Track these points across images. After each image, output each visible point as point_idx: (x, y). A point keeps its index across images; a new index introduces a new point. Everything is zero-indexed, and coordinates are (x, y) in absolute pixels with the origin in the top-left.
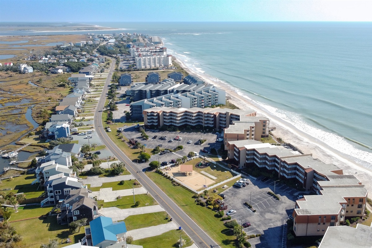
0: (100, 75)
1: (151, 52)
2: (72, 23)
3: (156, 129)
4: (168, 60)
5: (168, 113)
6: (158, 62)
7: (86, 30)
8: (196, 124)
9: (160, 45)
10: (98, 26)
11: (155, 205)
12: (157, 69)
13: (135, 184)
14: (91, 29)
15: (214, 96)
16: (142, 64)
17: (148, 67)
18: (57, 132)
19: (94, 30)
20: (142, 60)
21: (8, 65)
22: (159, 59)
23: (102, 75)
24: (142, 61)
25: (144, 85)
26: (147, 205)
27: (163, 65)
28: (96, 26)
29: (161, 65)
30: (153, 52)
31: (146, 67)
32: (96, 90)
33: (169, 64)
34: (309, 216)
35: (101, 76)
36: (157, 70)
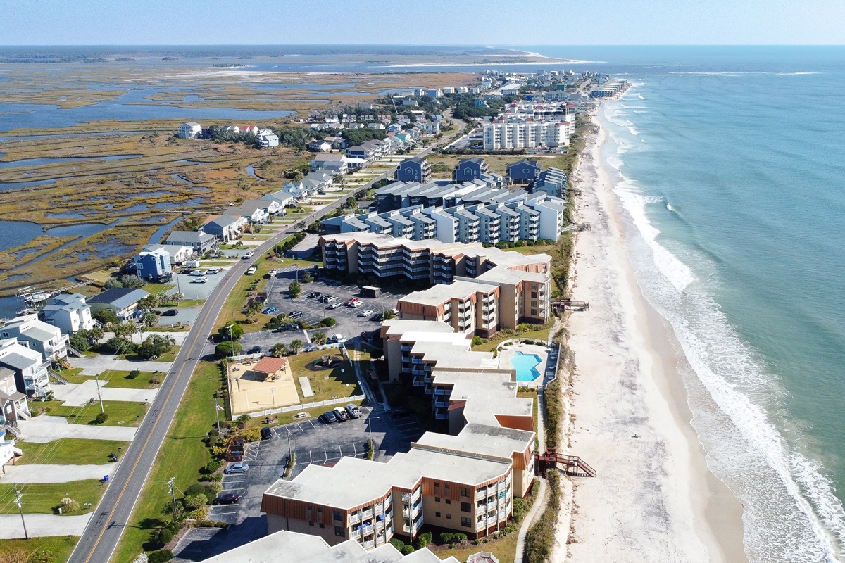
0: (389, 160)
1: (536, 114)
2: (492, 47)
3: (338, 280)
4: (556, 134)
5: (363, 246)
6: (534, 136)
7: (497, 62)
8: (419, 277)
9: (608, 98)
10: (537, 55)
11: (132, 426)
12: (521, 152)
13: (151, 382)
14: (509, 62)
15: (527, 220)
16: (494, 141)
17: (509, 146)
18: (141, 264)
19: (512, 64)
20: (494, 130)
21: (248, 130)
22: (537, 129)
23: (393, 160)
24: (494, 134)
25: (437, 187)
26: (121, 425)
27: (544, 144)
28: (532, 55)
29: (540, 144)
30: (541, 113)
31: (503, 147)
32: (341, 189)
33: (559, 142)
34: (288, 500)
35: (391, 161)
36: (521, 154)
